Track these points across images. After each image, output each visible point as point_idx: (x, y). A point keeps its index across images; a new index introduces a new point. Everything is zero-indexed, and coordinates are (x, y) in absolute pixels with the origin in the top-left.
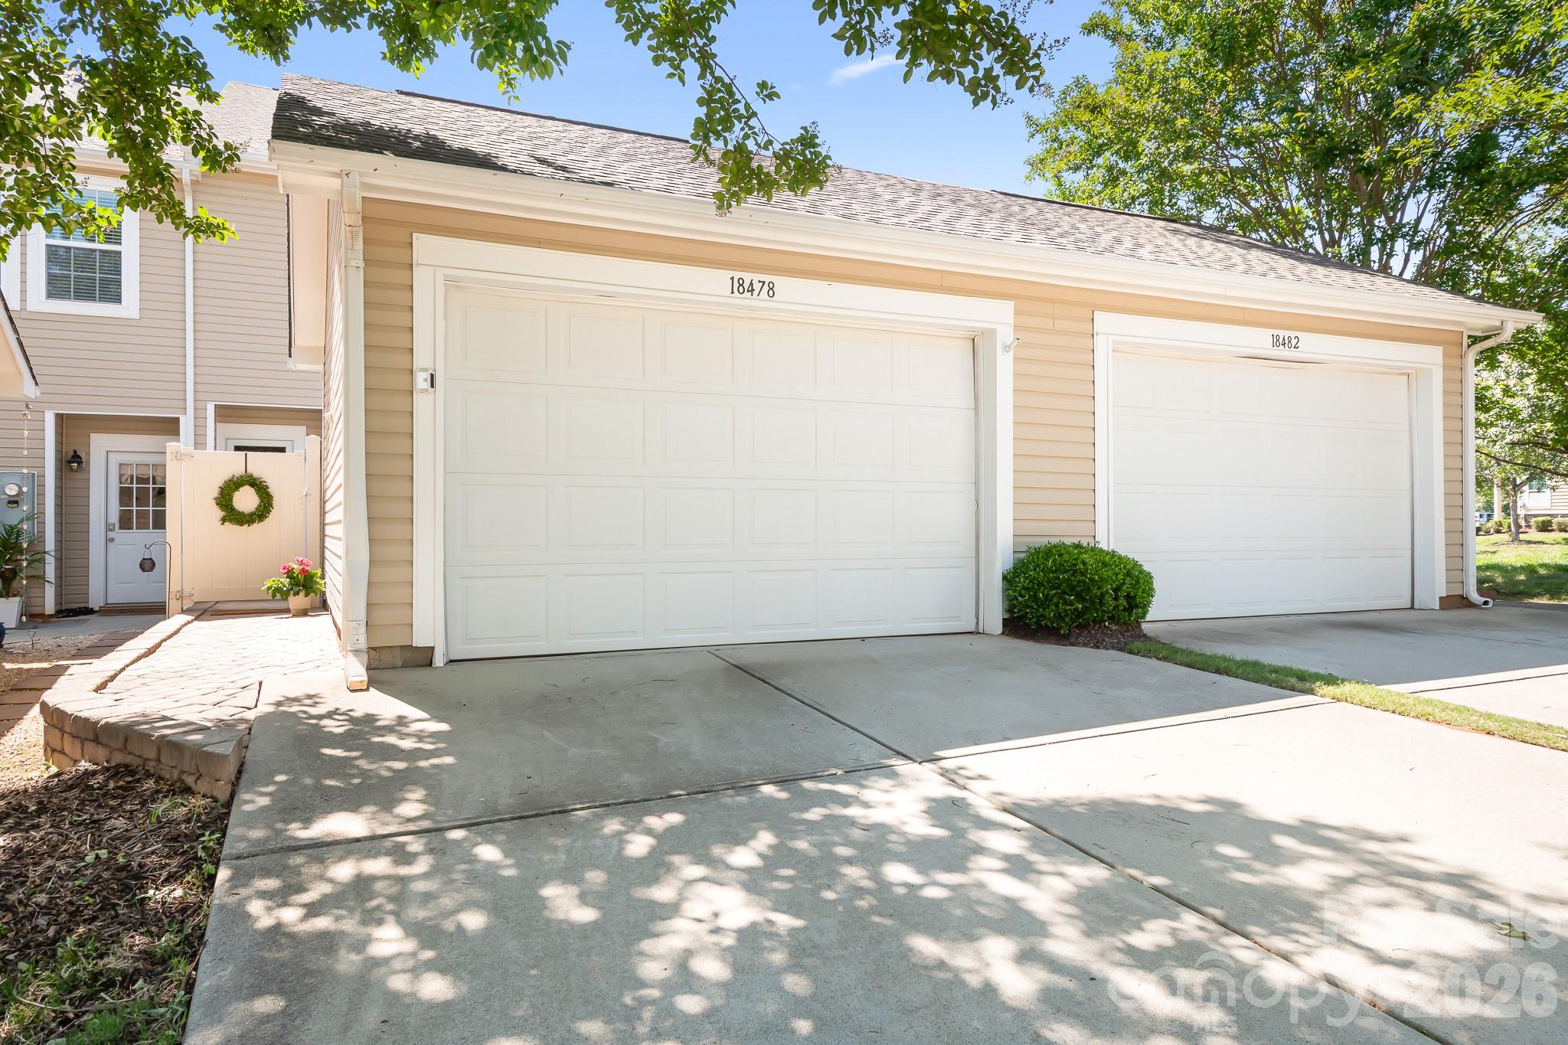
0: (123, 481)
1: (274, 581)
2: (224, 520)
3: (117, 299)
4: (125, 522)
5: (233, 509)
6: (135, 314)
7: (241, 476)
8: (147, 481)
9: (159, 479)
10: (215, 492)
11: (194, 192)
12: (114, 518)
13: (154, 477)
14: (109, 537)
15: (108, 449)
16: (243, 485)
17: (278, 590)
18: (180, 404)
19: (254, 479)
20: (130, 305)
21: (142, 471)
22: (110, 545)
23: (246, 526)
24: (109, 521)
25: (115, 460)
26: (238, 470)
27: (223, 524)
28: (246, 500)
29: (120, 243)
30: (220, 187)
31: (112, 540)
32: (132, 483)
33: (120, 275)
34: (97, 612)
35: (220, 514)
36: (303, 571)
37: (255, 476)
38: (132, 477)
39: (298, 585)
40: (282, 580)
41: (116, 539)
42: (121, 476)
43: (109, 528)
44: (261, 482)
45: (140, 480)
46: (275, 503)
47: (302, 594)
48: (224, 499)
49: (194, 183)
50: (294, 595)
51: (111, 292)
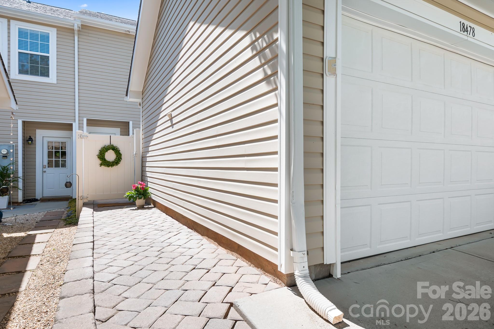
0: (49, 148)
1: (130, 193)
2: (101, 165)
3: (48, 76)
4: (50, 164)
5: (105, 160)
6: (55, 81)
7: (109, 146)
8: (59, 149)
9: (63, 148)
10: (97, 152)
11: (78, 34)
12: (46, 163)
13: (61, 147)
14: (44, 170)
15: (43, 136)
16: (109, 150)
17: (132, 197)
18: (73, 118)
19: (114, 147)
20: (53, 78)
21: (57, 145)
22: (44, 174)
23: (110, 167)
24: (44, 164)
25: (46, 140)
26: (107, 143)
27: (101, 166)
28: (110, 156)
29: (49, 53)
30: (88, 33)
31: (45, 172)
32: (53, 149)
33: (49, 66)
34: (39, 200)
35: (99, 162)
36: (143, 188)
37: (114, 145)
38: (53, 147)
39: (140, 194)
40: (133, 192)
41: (47, 172)
42: (48, 146)
43: (44, 167)
44: (117, 148)
45: (56, 148)
46: (123, 157)
47: (143, 198)
48: (101, 155)
49: (79, 31)
50: (139, 199)
51: (45, 73)
